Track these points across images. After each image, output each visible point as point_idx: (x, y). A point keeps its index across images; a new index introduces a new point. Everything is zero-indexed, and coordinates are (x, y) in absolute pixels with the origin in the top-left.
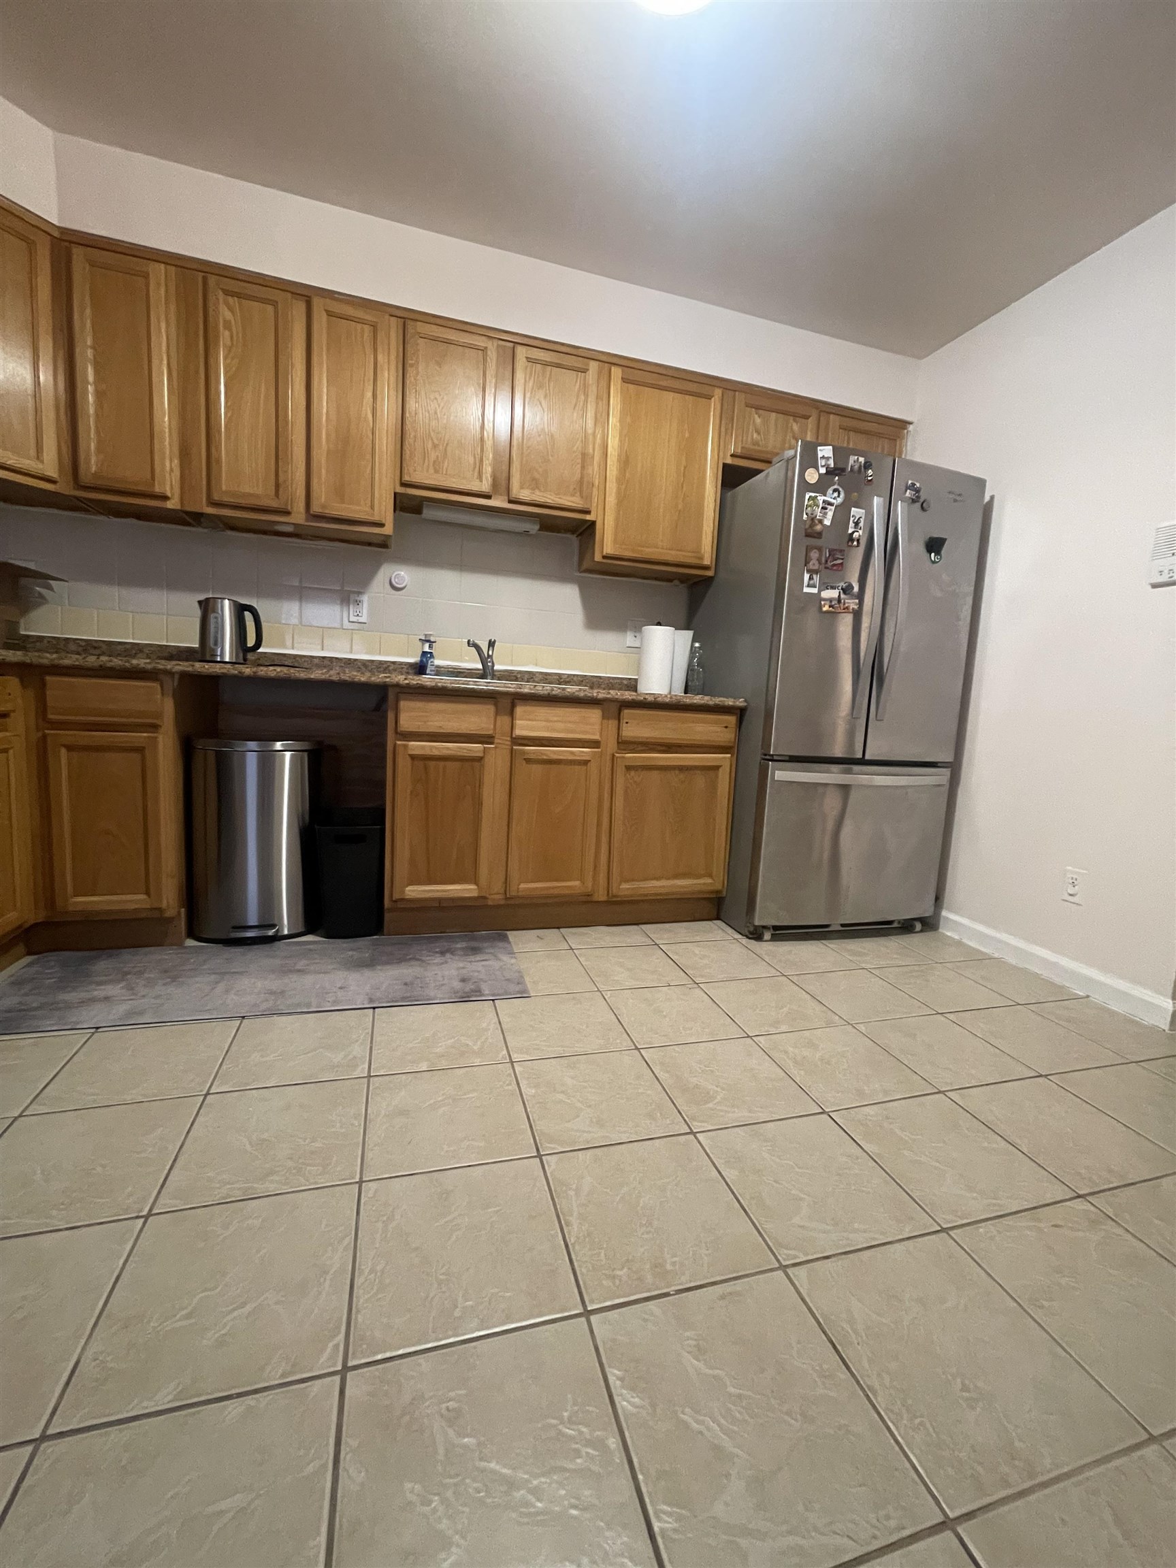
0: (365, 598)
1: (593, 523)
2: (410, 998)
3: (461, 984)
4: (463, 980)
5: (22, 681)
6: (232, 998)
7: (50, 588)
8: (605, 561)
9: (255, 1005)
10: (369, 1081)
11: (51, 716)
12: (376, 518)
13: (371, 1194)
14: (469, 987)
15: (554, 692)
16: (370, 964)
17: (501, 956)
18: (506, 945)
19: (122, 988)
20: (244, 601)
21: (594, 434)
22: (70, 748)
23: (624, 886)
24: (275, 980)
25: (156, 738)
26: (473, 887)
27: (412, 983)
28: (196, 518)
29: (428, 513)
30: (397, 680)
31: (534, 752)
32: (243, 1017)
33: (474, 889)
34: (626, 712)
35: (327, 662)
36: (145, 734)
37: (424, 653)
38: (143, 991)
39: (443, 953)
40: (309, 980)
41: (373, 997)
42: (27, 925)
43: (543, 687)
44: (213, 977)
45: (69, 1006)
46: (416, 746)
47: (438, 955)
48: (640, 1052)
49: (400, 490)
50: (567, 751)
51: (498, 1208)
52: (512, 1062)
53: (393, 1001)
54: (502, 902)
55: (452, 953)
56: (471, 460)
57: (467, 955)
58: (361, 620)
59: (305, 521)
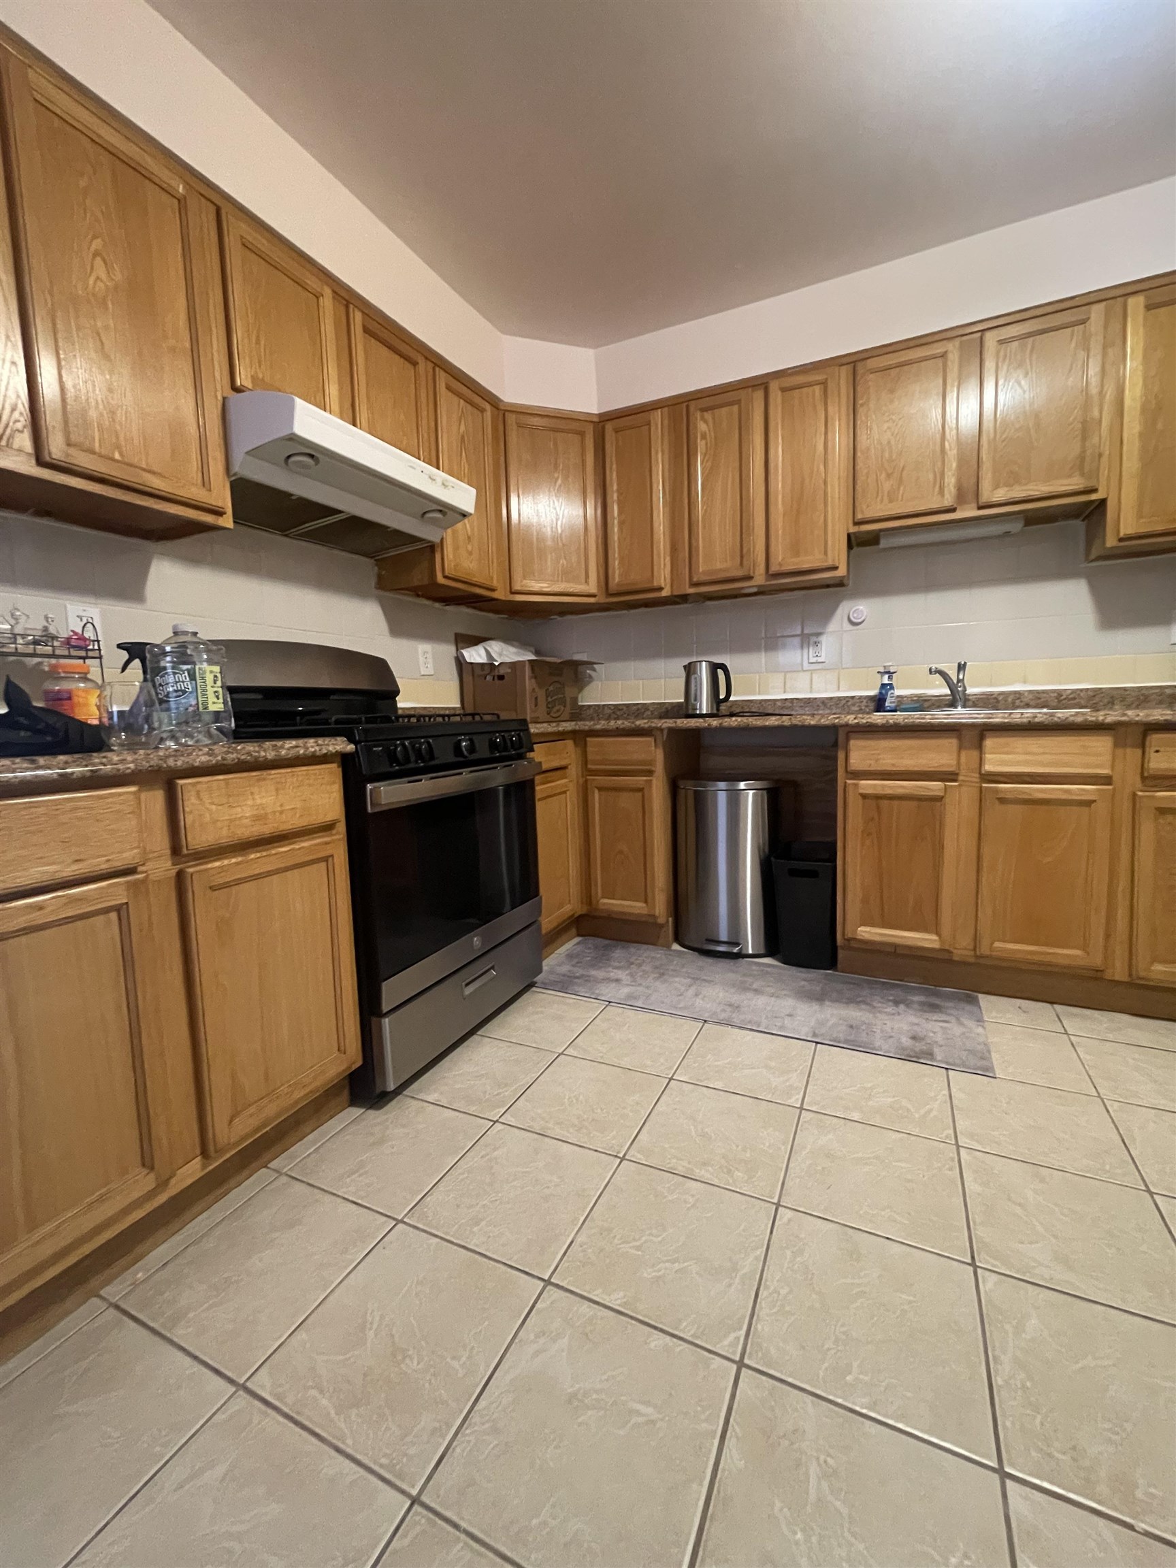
0: (824, 639)
1: (1103, 503)
2: (855, 1043)
3: (910, 1041)
4: (914, 1038)
5: (575, 743)
6: (699, 1002)
7: (594, 670)
8: (1122, 544)
9: (715, 1013)
10: (801, 1112)
11: (589, 766)
12: (830, 563)
13: (785, 1220)
14: (919, 1046)
15: (1036, 720)
16: (820, 998)
17: (966, 1022)
18: (975, 1009)
19: (627, 975)
20: (717, 659)
21: (1101, 393)
22: (600, 789)
23: (1158, 967)
24: (734, 993)
25: (651, 780)
26: (935, 937)
27: (858, 1028)
28: (684, 598)
29: (884, 543)
30: (846, 720)
31: (1009, 790)
32: (705, 1021)
33: (935, 940)
34: (1155, 739)
35: (788, 704)
36: (645, 778)
37: (883, 686)
38: (639, 980)
39: (897, 1003)
40: (761, 1001)
41: (816, 1032)
42: (576, 915)
43: (1022, 714)
44: (689, 980)
45: (597, 981)
46: (867, 785)
47: (890, 1003)
48: (1152, 1197)
49: (853, 529)
50: (1060, 789)
51: (911, 1298)
52: (958, 1146)
53: (835, 1041)
54: (972, 960)
55: (907, 1006)
56: (931, 476)
57: (925, 1011)
58: (820, 660)
59: (767, 580)
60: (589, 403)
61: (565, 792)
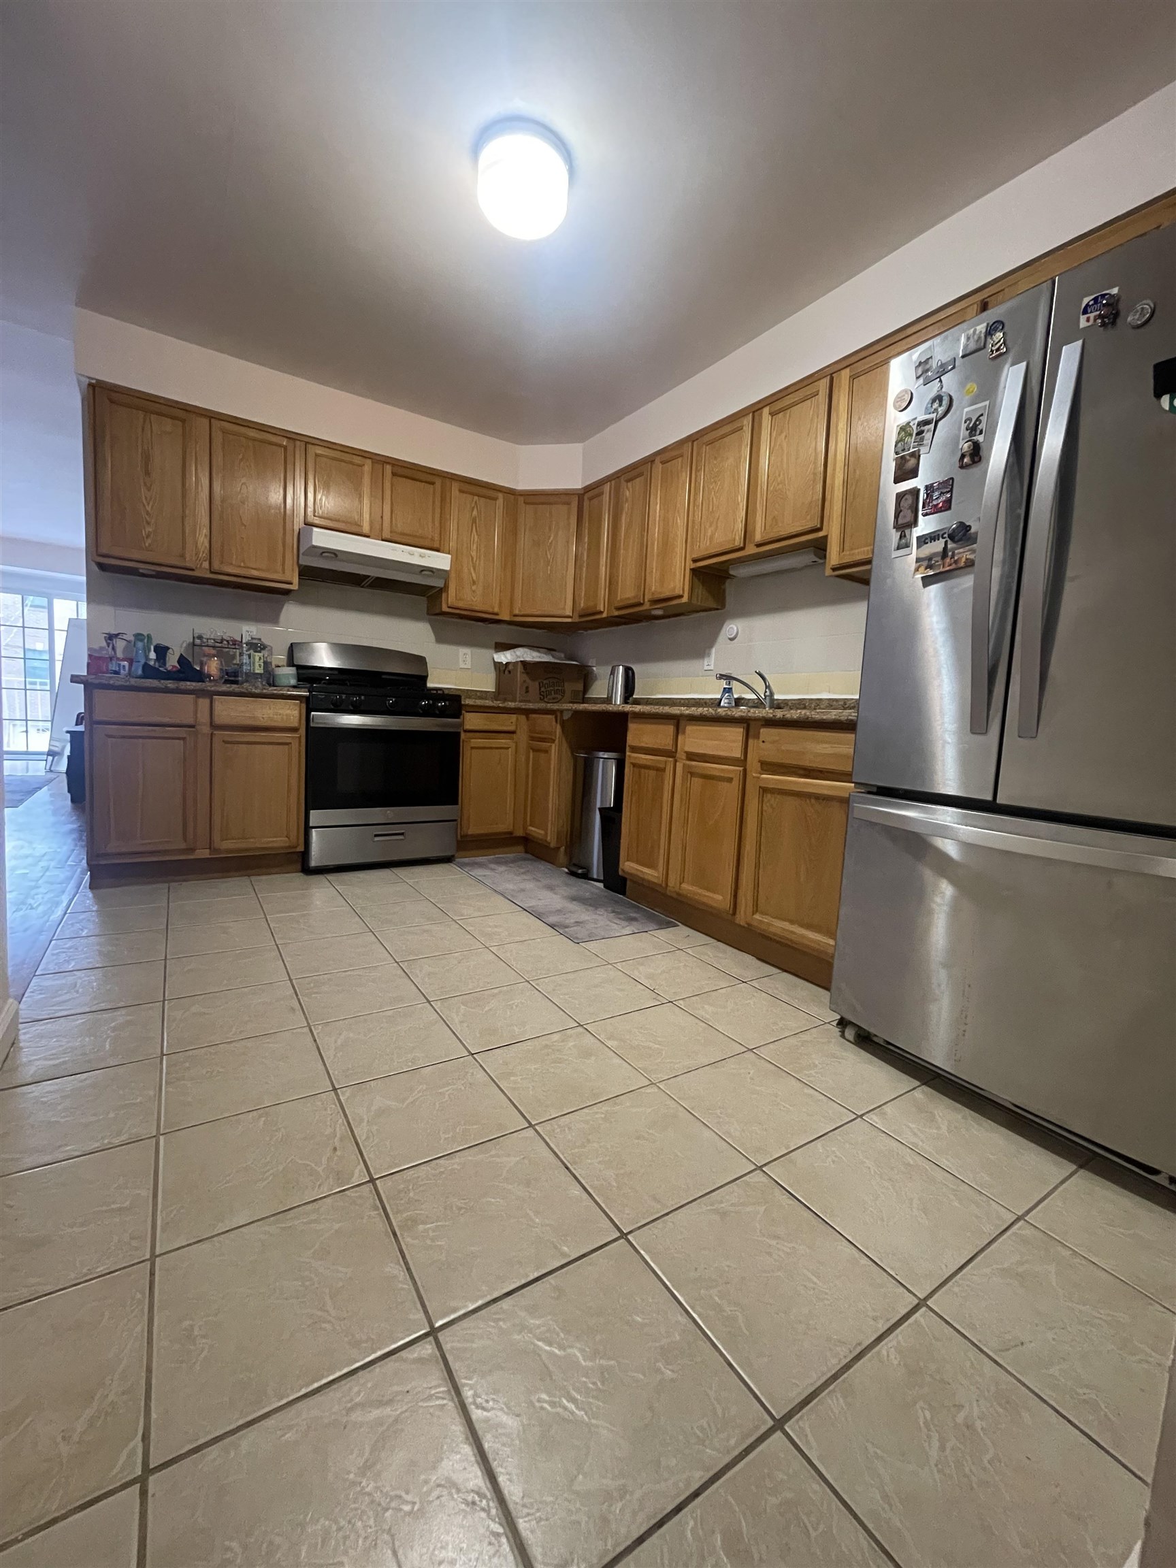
0: (713, 651)
1: (826, 538)
8: (833, 573)
11: (530, 734)
12: (681, 592)
25: (552, 745)
26: (657, 874)
31: (695, 766)
33: (657, 877)
34: (762, 732)
49: (693, 566)
50: (718, 768)
58: (710, 668)
59: (651, 605)
60: (576, 482)
61: (508, 748)
